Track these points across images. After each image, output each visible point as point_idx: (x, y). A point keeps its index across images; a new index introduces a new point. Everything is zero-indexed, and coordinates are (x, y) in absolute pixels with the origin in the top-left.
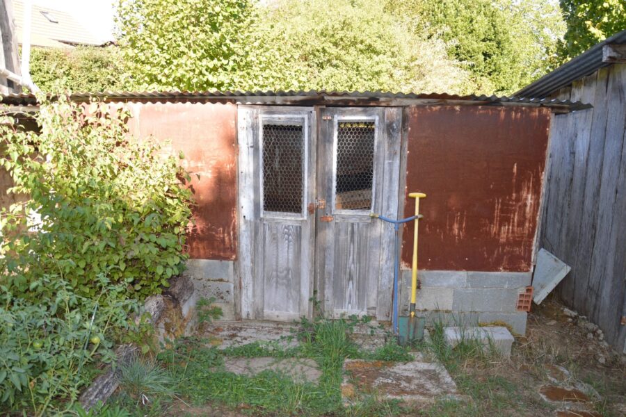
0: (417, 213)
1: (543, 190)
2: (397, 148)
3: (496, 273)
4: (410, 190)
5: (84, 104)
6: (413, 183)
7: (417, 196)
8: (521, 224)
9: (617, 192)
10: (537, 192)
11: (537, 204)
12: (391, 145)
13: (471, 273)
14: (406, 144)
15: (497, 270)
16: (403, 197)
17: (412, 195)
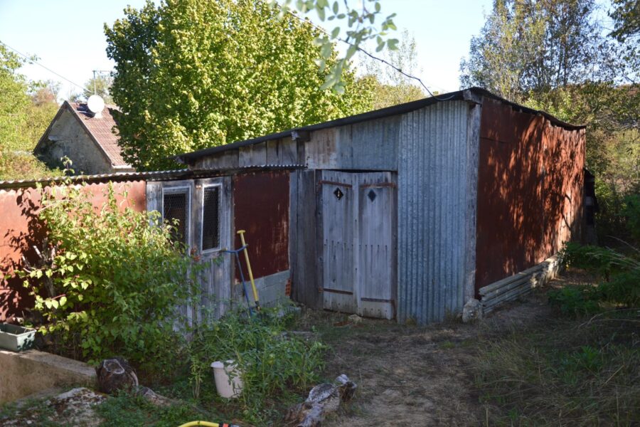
0: (244, 244)
1: (290, 218)
2: (229, 202)
3: (277, 274)
4: (237, 230)
5: (30, 189)
6: (238, 224)
7: (241, 232)
8: (283, 240)
9: (298, 215)
10: (287, 220)
11: (288, 227)
12: (227, 200)
13: (266, 277)
14: (233, 199)
15: (276, 272)
16: (234, 234)
17: (239, 232)
